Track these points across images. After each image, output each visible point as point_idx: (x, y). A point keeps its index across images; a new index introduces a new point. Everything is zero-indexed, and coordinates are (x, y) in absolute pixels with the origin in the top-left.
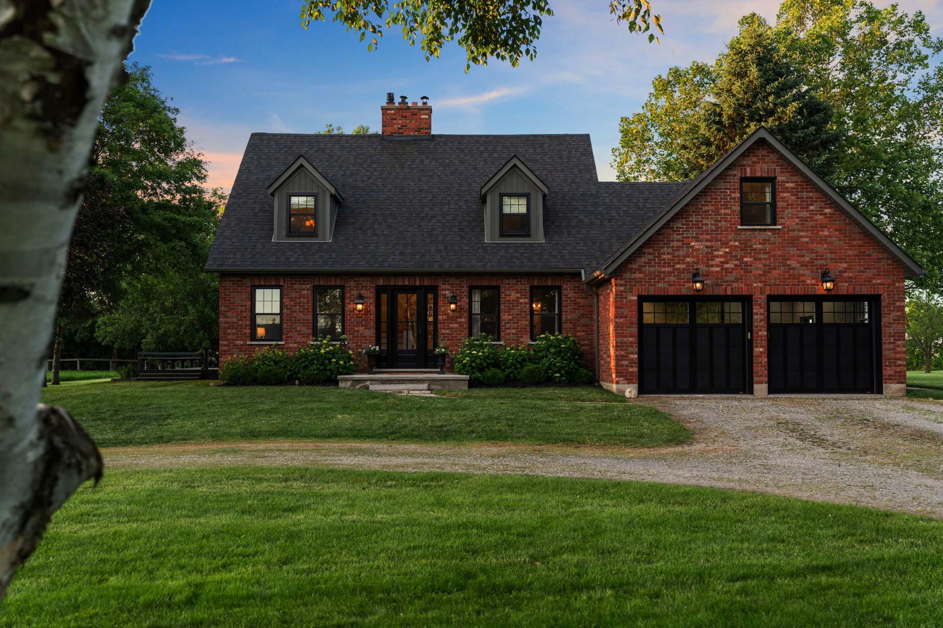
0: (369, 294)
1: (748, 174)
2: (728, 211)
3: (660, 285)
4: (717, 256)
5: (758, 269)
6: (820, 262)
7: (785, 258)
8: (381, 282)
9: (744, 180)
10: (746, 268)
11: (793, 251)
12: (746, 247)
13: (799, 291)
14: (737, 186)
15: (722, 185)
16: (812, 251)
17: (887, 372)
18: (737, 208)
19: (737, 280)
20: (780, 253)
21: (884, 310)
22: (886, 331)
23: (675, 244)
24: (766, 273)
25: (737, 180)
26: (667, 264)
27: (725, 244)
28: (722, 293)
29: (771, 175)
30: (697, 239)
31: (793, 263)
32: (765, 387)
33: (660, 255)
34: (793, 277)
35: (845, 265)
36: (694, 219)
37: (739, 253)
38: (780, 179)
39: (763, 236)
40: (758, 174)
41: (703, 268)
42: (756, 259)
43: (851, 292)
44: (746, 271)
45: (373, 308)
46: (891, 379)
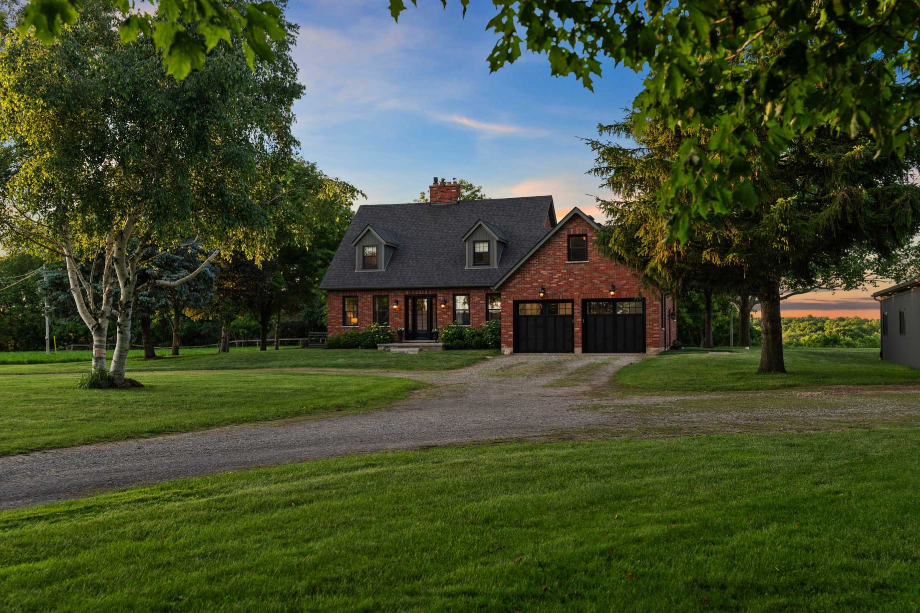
0: (401, 300)
1: (572, 233)
2: (561, 254)
3: (524, 295)
4: (555, 278)
5: (577, 285)
6: (611, 280)
7: (591, 278)
8: (407, 293)
9: (570, 236)
10: (570, 285)
11: (596, 274)
12: (570, 273)
13: (600, 296)
14: (566, 239)
15: (557, 239)
16: (606, 274)
17: (648, 341)
18: (566, 252)
19: (566, 291)
20: (588, 276)
21: (647, 306)
22: (648, 318)
23: (533, 272)
24: (581, 287)
25: (566, 236)
26: (528, 283)
27: (559, 272)
28: (557, 298)
29: (585, 233)
30: (544, 270)
31: (596, 281)
32: (580, 349)
33: (525, 278)
34: (596, 289)
35: (625, 282)
36: (542, 258)
37: (566, 276)
38: (589, 235)
39: (580, 266)
40: (577, 233)
41: (547, 285)
42: (576, 279)
43: (628, 297)
44: (570, 286)
45: (403, 308)
46: (650, 345)
